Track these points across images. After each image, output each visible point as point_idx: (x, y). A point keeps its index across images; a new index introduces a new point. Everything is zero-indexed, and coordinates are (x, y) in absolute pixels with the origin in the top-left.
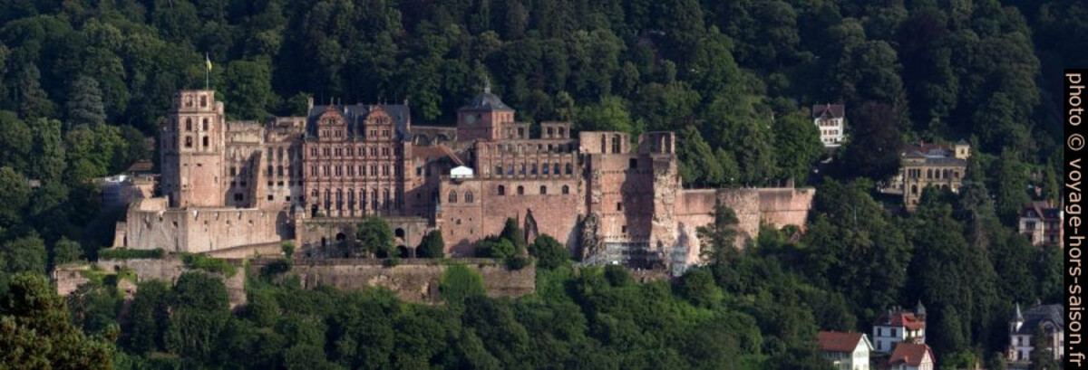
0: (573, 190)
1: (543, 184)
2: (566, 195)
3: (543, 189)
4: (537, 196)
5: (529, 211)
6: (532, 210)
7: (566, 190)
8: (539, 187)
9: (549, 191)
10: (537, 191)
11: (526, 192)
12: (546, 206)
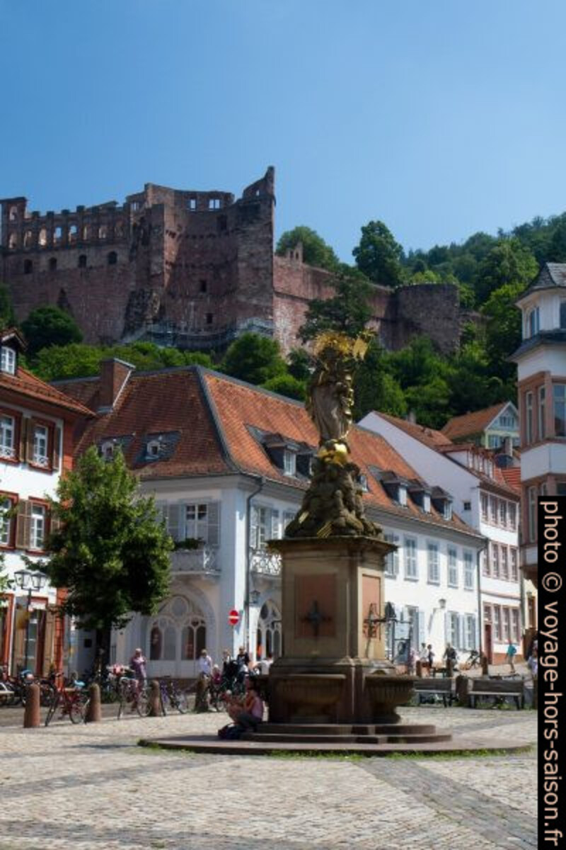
0: (122, 257)
1: (82, 253)
2: (112, 267)
3: (83, 259)
4: (75, 270)
5: (62, 292)
6: (66, 290)
7: (112, 258)
8: (78, 256)
9: (90, 263)
10: (74, 263)
11: (59, 267)
12: (85, 283)
